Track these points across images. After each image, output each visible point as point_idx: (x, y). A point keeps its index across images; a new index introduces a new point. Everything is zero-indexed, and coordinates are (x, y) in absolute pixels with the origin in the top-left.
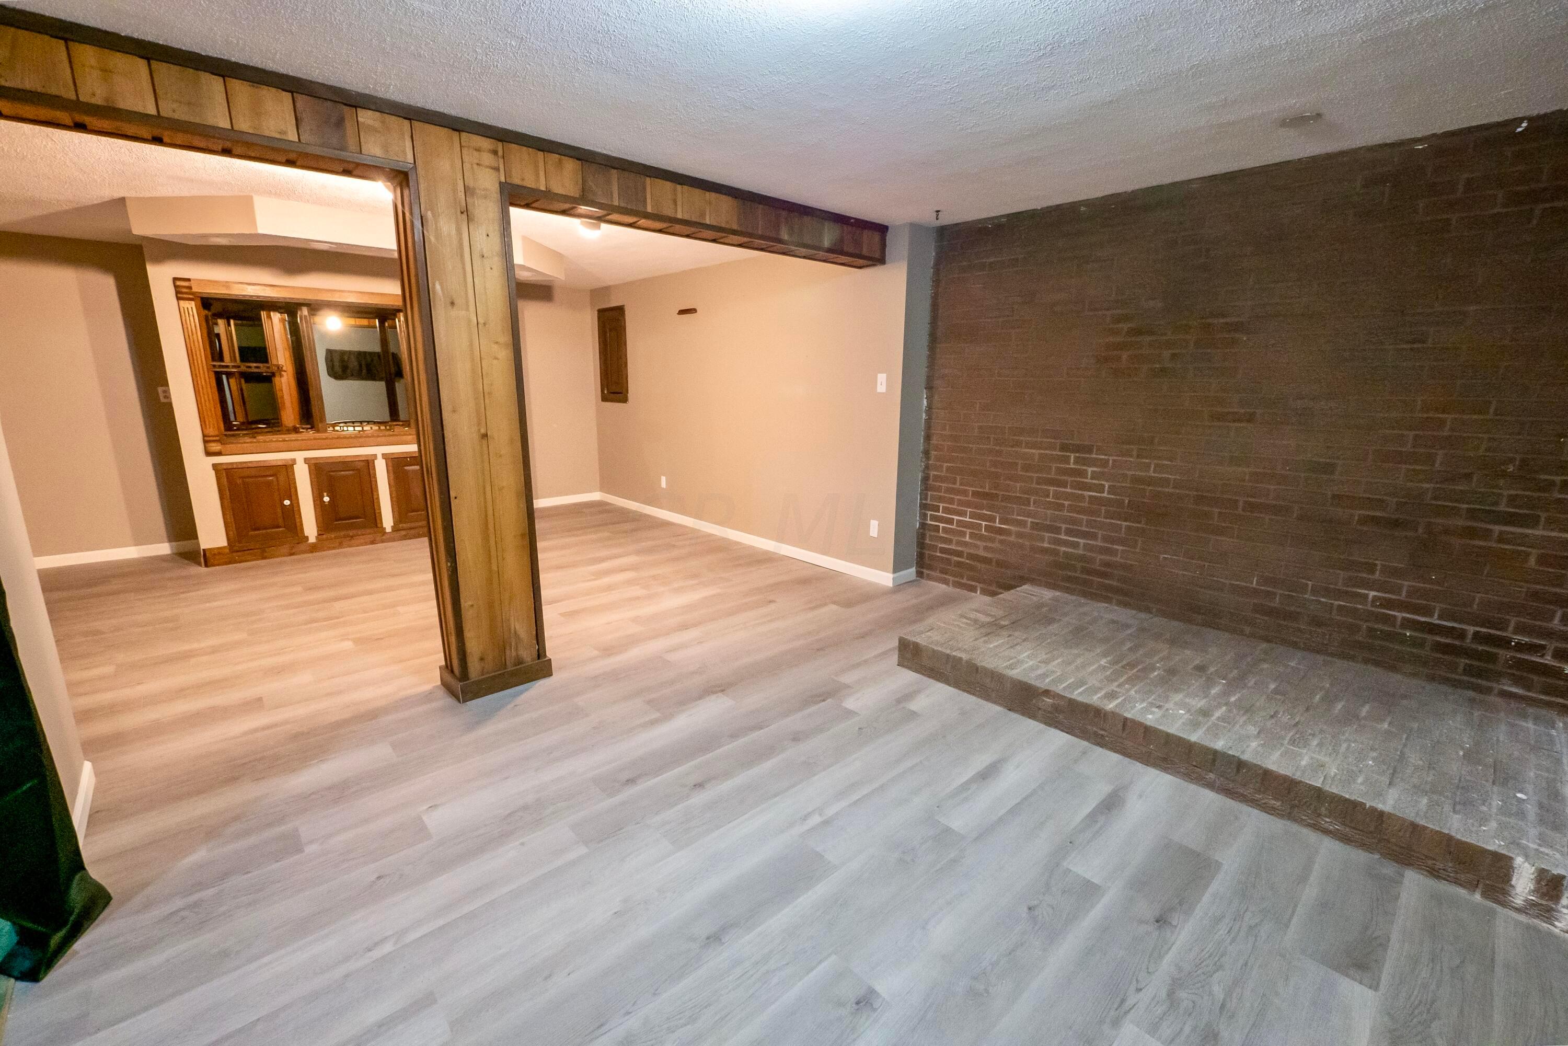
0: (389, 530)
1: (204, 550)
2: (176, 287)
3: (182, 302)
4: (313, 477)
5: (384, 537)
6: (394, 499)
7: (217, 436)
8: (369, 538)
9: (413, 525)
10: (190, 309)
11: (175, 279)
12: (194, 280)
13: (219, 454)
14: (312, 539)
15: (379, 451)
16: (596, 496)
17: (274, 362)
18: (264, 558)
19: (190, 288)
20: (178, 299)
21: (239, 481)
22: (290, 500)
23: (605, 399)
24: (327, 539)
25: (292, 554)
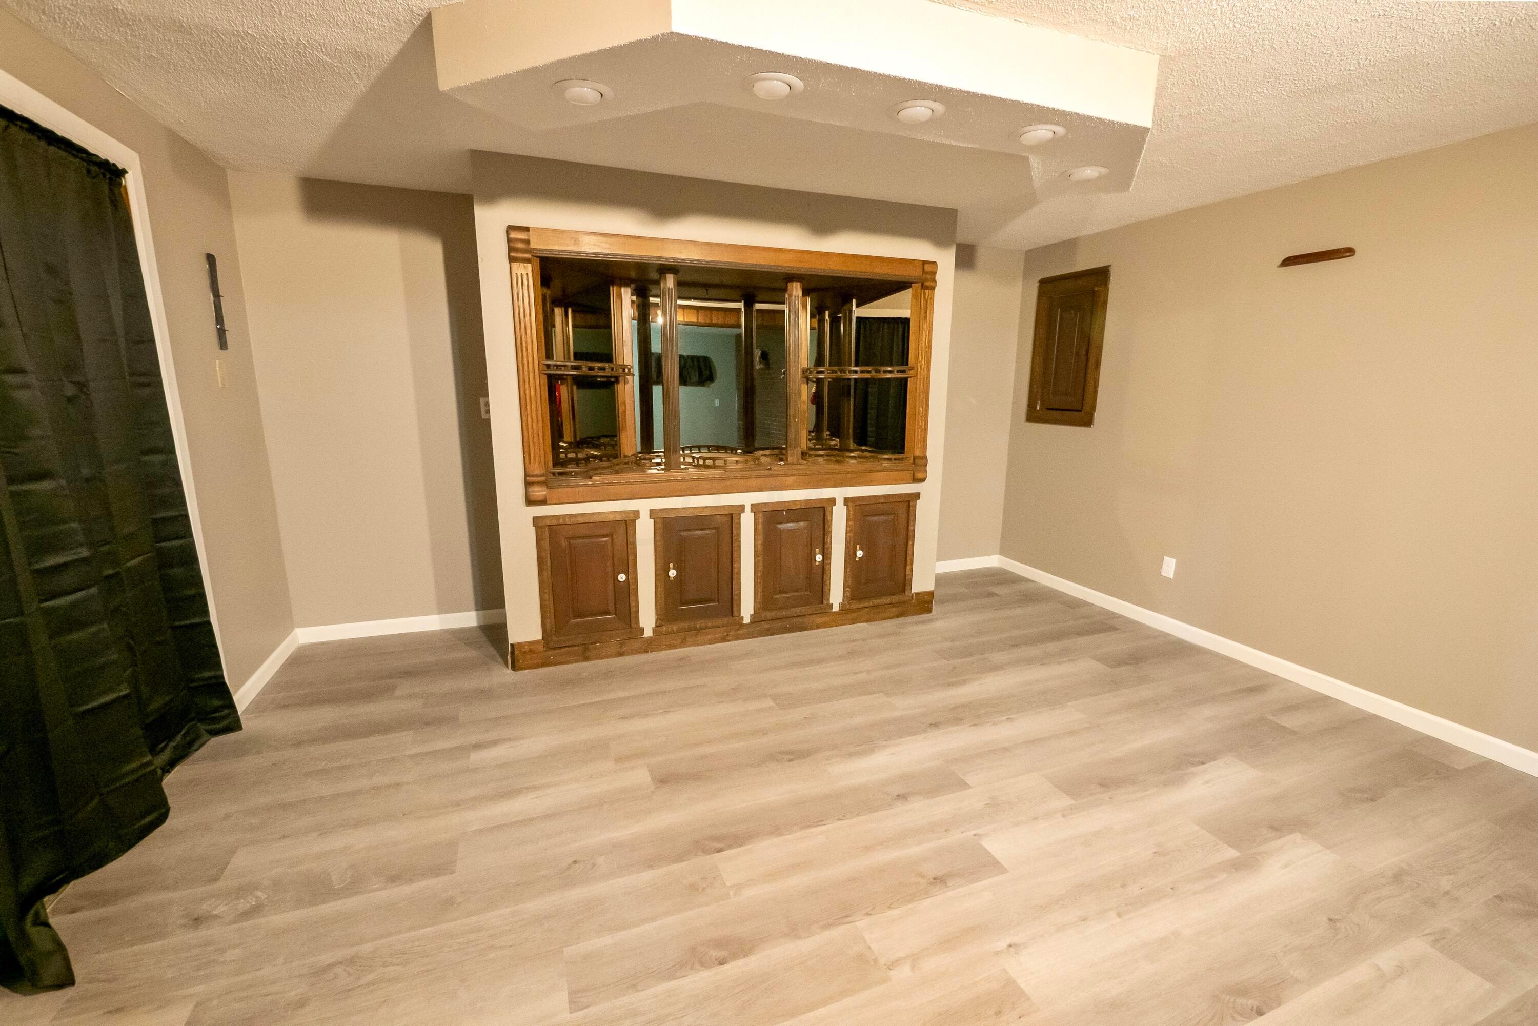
0: (747, 620)
1: (512, 645)
2: (509, 240)
3: (515, 265)
4: (658, 538)
5: (740, 632)
6: (759, 574)
7: (541, 476)
8: (721, 632)
9: (780, 614)
10: (525, 277)
11: (510, 228)
12: (534, 229)
13: (543, 502)
14: (648, 633)
15: (747, 499)
16: (994, 561)
17: (620, 362)
18: (587, 659)
19: (527, 242)
20: (512, 260)
21: (564, 543)
22: (627, 574)
23: (1032, 416)
24: (668, 633)
25: (621, 654)
